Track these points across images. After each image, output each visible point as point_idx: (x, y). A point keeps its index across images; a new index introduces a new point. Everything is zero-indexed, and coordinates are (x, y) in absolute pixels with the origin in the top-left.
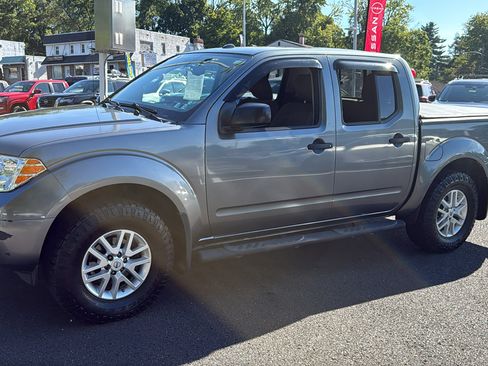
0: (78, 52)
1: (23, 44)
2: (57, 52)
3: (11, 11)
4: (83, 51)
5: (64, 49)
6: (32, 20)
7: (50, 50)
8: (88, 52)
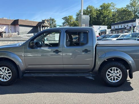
0: (120, 27)
1: (107, 26)
2: (114, 28)
3: (106, 18)
4: (121, 27)
5: (116, 27)
6: (111, 20)
7: (112, 27)
8: (123, 27)
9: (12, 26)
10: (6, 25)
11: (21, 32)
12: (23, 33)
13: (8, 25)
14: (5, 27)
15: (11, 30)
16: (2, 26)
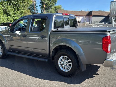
9: (87, 17)
10: (82, 16)
11: (94, 21)
12: (95, 22)
13: (84, 16)
14: (81, 18)
15: (85, 20)
16: (79, 17)
